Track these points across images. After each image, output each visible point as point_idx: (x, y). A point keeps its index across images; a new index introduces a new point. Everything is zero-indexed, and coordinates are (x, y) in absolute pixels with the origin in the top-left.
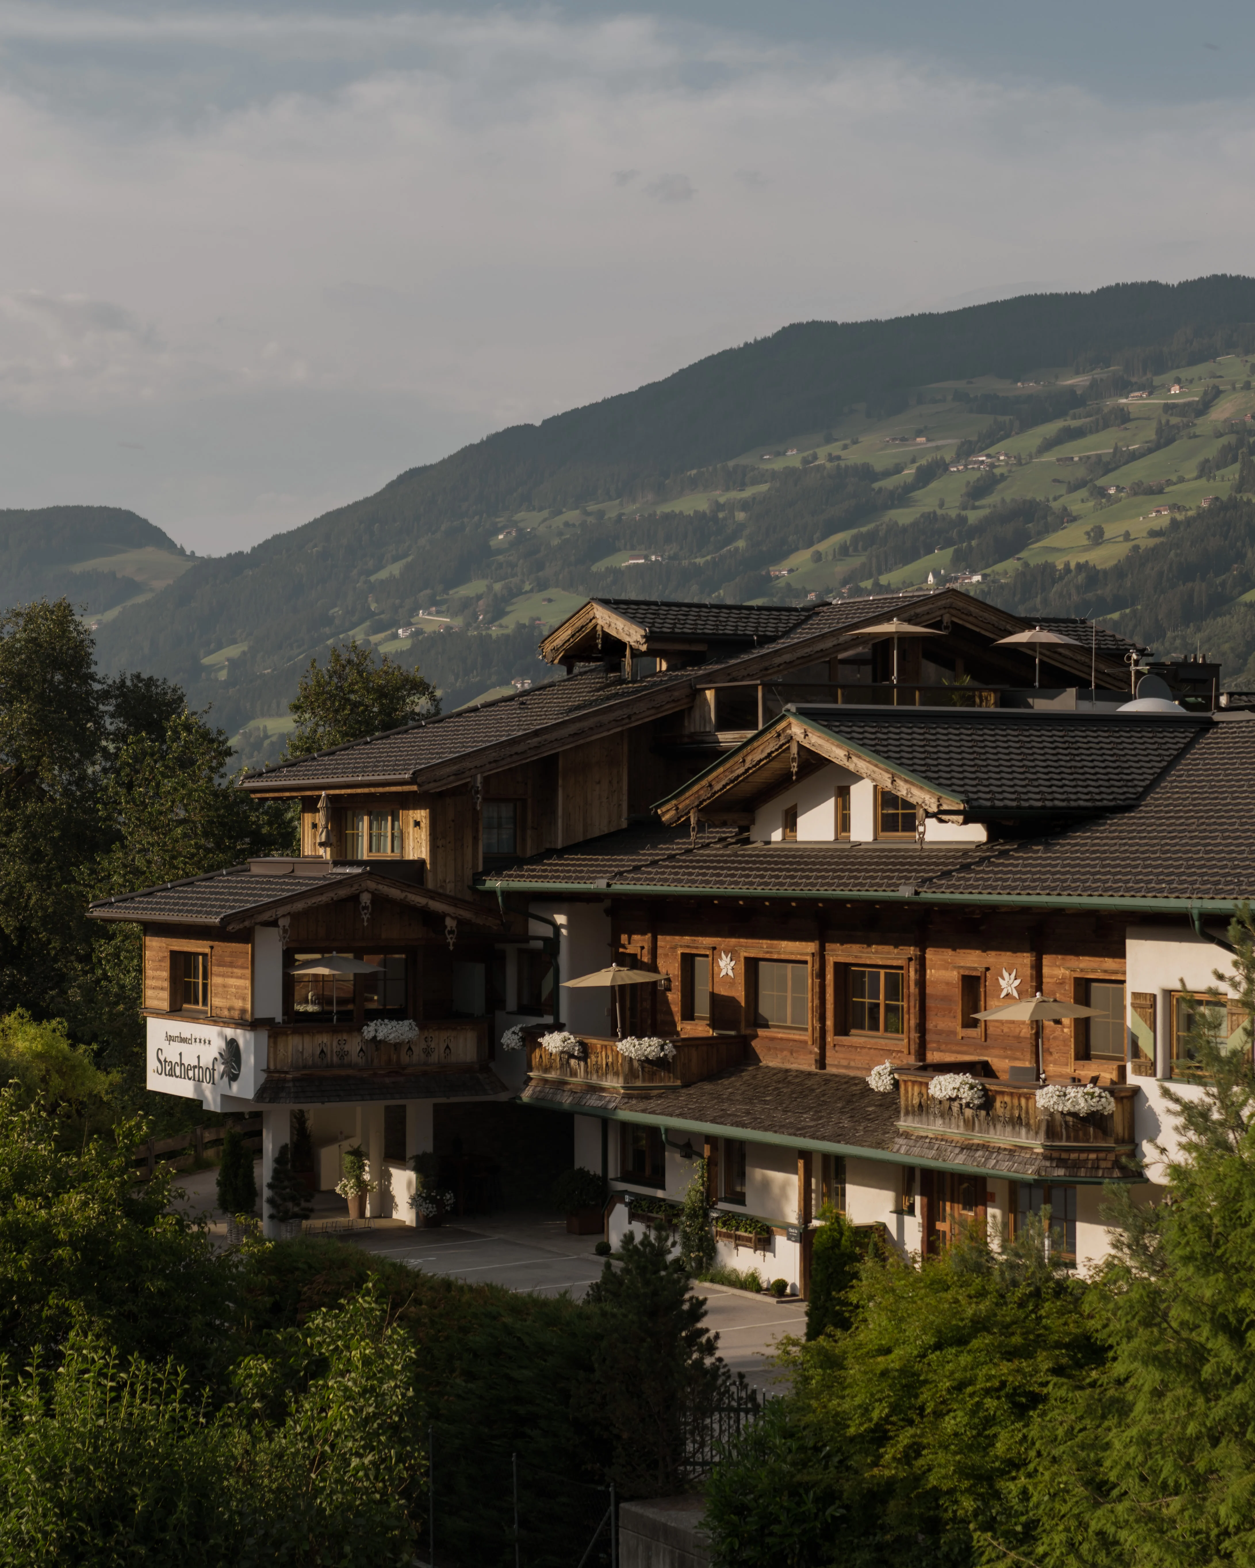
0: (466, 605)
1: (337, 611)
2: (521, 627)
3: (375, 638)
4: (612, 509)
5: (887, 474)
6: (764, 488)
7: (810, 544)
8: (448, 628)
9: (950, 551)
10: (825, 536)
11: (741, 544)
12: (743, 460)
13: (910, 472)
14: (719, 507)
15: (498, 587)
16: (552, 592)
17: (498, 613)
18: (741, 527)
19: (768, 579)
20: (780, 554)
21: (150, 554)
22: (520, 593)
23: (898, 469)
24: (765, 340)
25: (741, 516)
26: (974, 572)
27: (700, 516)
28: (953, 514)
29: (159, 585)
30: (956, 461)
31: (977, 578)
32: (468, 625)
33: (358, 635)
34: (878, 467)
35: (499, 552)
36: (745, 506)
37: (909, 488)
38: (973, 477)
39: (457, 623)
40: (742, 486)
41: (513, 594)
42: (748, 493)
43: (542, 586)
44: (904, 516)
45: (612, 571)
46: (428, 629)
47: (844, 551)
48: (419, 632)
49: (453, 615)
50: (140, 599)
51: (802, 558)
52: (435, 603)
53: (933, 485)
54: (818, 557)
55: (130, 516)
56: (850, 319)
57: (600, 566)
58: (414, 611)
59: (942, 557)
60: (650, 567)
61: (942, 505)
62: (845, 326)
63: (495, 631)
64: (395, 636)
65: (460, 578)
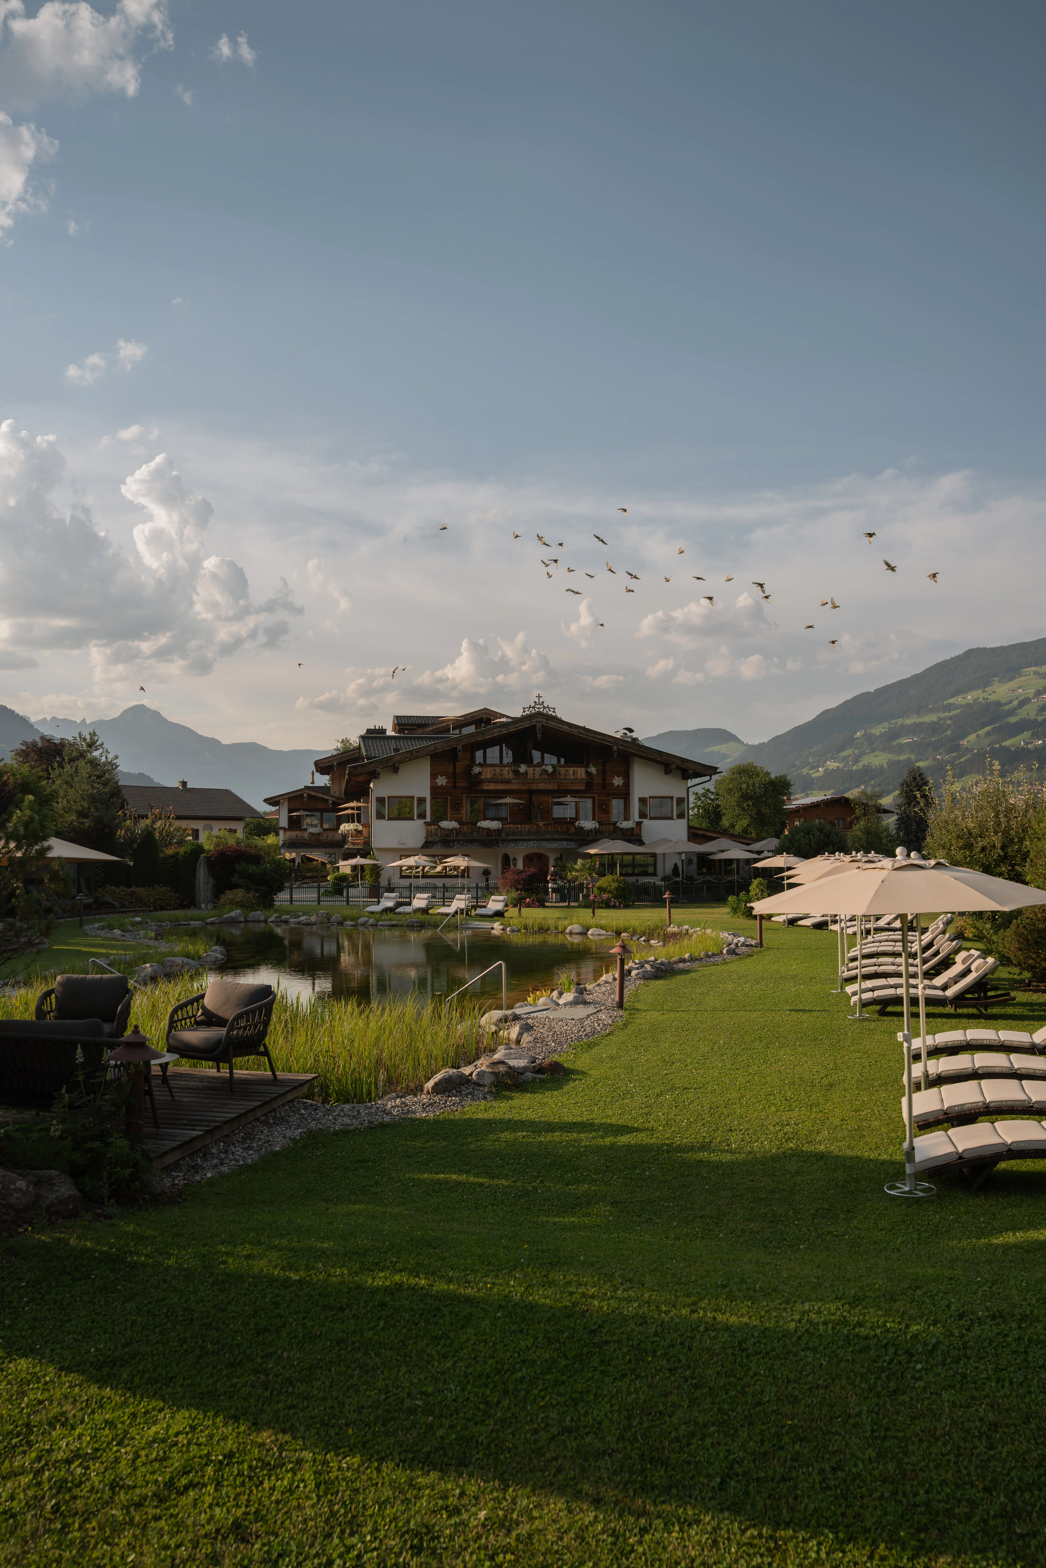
0: (845, 759)
1: (798, 762)
2: (864, 766)
3: (811, 772)
4: (900, 721)
5: (1007, 704)
6: (958, 711)
7: (976, 731)
8: (838, 767)
9: (1030, 732)
10: (981, 729)
11: (949, 732)
12: (951, 701)
13: (1015, 703)
14: (941, 719)
15: (856, 752)
16: (877, 753)
17: (856, 761)
18: (949, 726)
19: (959, 745)
20: (964, 735)
21: (732, 745)
22: (865, 753)
23: (1011, 702)
24: (959, 656)
25: (949, 722)
26: (1039, 740)
27: (933, 723)
28: (1032, 718)
29: (735, 755)
30: (1034, 697)
31: (1040, 742)
32: (845, 766)
33: (805, 771)
34: (1003, 701)
35: (857, 739)
36: (950, 718)
37: (1015, 709)
38: (1041, 703)
39: (841, 765)
40: (950, 711)
41: (862, 754)
42: (951, 714)
43: (873, 751)
44: (1012, 720)
45: (898, 744)
46: (830, 768)
47: (988, 734)
48: (827, 769)
49: (840, 763)
50: (728, 760)
51: (972, 737)
52: (833, 758)
53: (1025, 707)
54: (978, 736)
55: (725, 731)
56: (992, 646)
57: (895, 743)
58: (825, 762)
59: (1027, 734)
60: (914, 742)
61: (1028, 715)
62: (991, 649)
63: (855, 768)
64: (818, 771)
65: (843, 749)
